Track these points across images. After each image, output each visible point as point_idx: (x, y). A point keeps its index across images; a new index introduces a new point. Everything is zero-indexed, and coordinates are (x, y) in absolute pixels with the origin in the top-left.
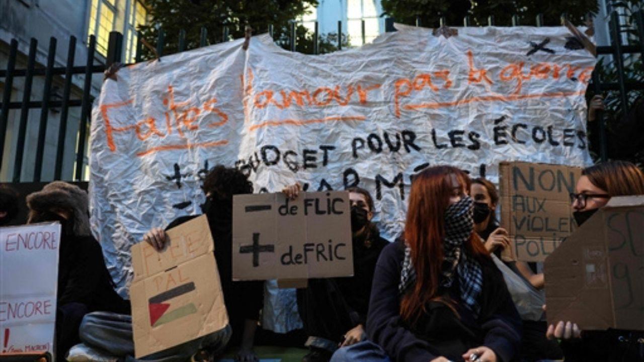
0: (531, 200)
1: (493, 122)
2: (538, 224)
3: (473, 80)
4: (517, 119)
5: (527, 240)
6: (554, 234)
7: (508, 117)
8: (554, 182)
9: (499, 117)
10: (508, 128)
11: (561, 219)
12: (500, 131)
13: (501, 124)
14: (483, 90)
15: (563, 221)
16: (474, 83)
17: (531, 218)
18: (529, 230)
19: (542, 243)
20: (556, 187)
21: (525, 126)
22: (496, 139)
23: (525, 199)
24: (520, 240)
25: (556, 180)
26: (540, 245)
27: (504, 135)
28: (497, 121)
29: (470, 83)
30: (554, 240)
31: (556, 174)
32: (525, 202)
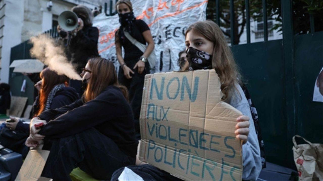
0: (159, 108)
1: (165, 29)
2: (163, 133)
3: (159, 8)
4: (176, 25)
5: (156, 146)
6: (176, 145)
7: (171, 24)
8: (178, 89)
9: (167, 26)
10: (171, 31)
11: (181, 129)
12: (168, 33)
13: (168, 29)
14: (163, 12)
15: (182, 132)
16: (160, 10)
17: (158, 126)
18: (157, 137)
19: (166, 150)
20: (179, 96)
21: (179, 28)
22: (166, 37)
23: (155, 107)
24: (152, 145)
25: (181, 87)
26: (164, 152)
27: (170, 34)
28: (167, 28)
29: (158, 11)
30: (175, 150)
31: (181, 82)
32: (155, 111)
